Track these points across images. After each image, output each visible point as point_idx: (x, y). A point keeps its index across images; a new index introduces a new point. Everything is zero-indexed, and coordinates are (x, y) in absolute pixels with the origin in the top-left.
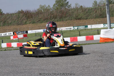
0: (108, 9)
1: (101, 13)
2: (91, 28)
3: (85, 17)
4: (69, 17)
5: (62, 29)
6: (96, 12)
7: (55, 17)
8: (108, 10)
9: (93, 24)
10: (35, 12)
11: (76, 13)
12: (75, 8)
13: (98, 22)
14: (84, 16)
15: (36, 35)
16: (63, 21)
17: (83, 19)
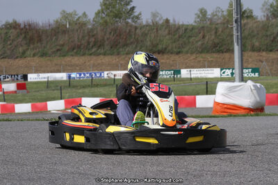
0: (237, 33)
1: (216, 41)
2: (189, 76)
3: (176, 47)
4: (134, 46)
5: (115, 76)
6: (204, 37)
7: (99, 44)
8: (239, 34)
9: (193, 67)
10: (48, 28)
11: (153, 35)
12: (151, 24)
13: (206, 64)
14: (174, 45)
15: (47, 87)
16: (118, 54)
17: (169, 52)
